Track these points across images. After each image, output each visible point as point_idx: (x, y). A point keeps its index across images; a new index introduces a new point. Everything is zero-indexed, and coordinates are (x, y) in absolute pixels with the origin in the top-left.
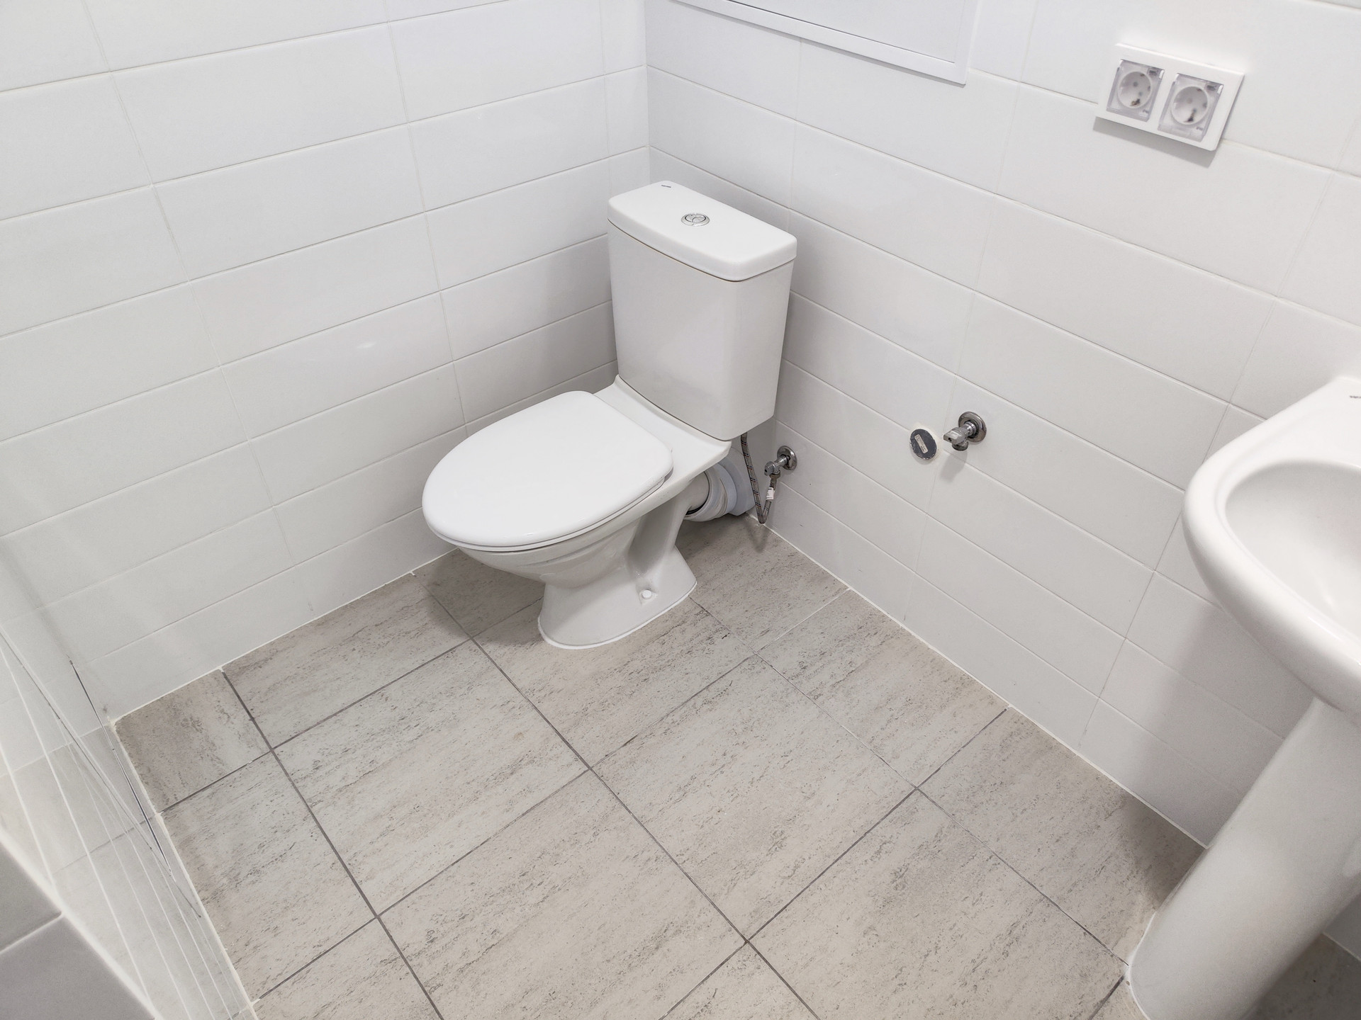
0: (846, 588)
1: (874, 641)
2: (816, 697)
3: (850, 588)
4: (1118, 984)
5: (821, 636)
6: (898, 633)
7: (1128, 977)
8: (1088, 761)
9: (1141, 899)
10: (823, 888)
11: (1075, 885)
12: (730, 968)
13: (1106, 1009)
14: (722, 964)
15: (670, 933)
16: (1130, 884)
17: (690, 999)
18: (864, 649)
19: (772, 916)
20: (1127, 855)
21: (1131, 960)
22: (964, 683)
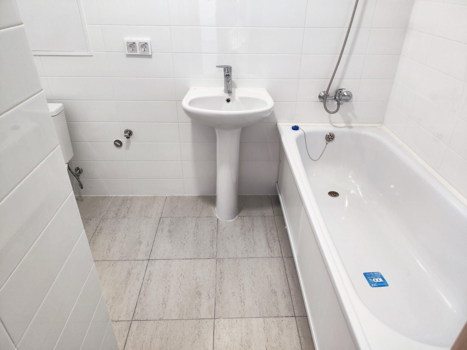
0: (113, 196)
1: (129, 201)
2: (125, 217)
3: (114, 196)
4: (218, 220)
5: (115, 207)
6: (133, 197)
7: (218, 218)
8: (188, 195)
9: (212, 208)
10: (156, 242)
11: (200, 212)
12: (149, 266)
13: (219, 224)
14: (147, 266)
15: (130, 271)
16: (209, 207)
17: (146, 275)
18: (128, 204)
19: (150, 253)
20: (205, 204)
21: (217, 216)
22: (154, 198)
